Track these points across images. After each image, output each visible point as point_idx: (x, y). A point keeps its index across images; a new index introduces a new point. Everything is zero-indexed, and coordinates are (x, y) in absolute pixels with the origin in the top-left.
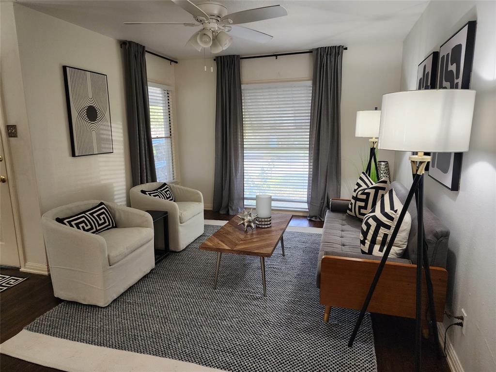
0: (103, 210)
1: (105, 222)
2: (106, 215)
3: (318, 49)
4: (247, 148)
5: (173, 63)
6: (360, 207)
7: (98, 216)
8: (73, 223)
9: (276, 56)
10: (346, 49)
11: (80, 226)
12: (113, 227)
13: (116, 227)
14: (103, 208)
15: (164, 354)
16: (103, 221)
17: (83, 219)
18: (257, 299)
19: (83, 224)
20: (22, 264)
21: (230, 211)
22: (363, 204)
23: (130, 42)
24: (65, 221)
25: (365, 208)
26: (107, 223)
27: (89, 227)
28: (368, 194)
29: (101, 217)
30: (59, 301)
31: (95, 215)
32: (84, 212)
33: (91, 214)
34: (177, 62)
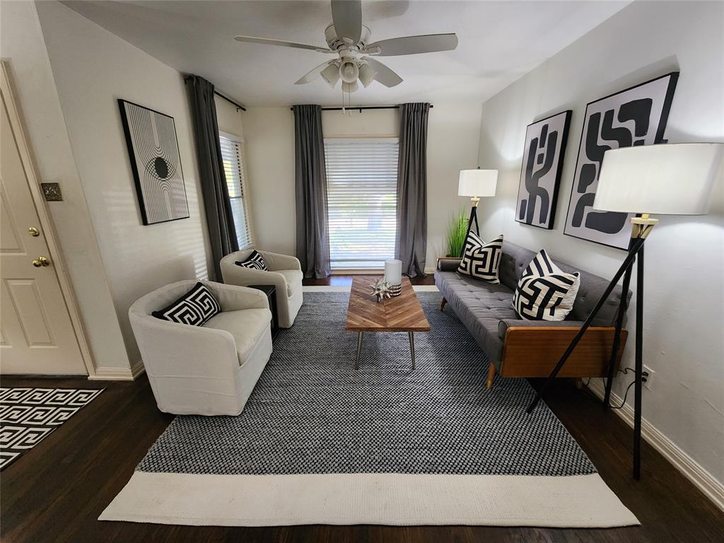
0: (205, 293)
1: (210, 308)
2: (209, 298)
3: (404, 105)
4: (331, 207)
5: (239, 110)
6: (477, 266)
7: (202, 300)
8: (176, 316)
9: (361, 109)
10: (432, 106)
11: (186, 318)
12: (219, 312)
13: (221, 311)
14: (204, 290)
15: (352, 469)
16: (208, 307)
17: (186, 308)
18: (408, 374)
19: (188, 315)
20: (91, 370)
21: (317, 274)
22: (481, 263)
23: (198, 78)
24: (166, 315)
25: (483, 266)
26: (213, 309)
27: (196, 317)
28: (486, 253)
29: (205, 302)
30: (169, 417)
31: (197, 300)
32: (183, 298)
33: (192, 300)
34: (244, 110)
